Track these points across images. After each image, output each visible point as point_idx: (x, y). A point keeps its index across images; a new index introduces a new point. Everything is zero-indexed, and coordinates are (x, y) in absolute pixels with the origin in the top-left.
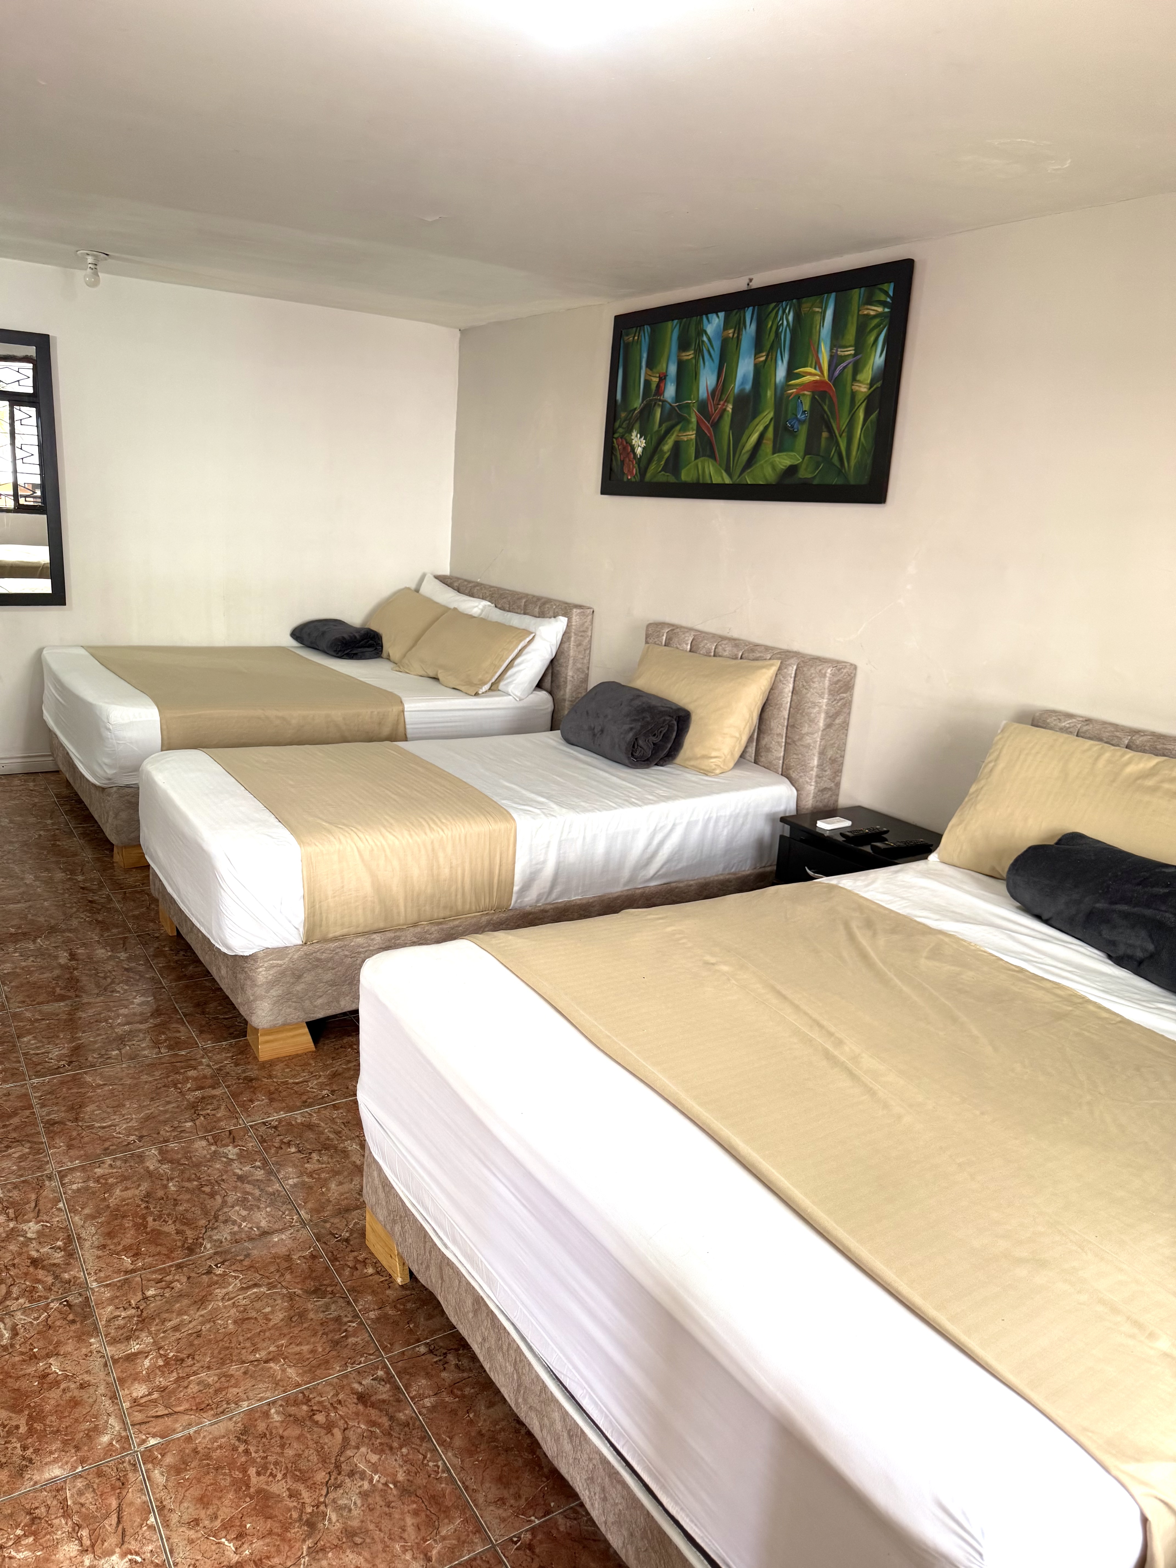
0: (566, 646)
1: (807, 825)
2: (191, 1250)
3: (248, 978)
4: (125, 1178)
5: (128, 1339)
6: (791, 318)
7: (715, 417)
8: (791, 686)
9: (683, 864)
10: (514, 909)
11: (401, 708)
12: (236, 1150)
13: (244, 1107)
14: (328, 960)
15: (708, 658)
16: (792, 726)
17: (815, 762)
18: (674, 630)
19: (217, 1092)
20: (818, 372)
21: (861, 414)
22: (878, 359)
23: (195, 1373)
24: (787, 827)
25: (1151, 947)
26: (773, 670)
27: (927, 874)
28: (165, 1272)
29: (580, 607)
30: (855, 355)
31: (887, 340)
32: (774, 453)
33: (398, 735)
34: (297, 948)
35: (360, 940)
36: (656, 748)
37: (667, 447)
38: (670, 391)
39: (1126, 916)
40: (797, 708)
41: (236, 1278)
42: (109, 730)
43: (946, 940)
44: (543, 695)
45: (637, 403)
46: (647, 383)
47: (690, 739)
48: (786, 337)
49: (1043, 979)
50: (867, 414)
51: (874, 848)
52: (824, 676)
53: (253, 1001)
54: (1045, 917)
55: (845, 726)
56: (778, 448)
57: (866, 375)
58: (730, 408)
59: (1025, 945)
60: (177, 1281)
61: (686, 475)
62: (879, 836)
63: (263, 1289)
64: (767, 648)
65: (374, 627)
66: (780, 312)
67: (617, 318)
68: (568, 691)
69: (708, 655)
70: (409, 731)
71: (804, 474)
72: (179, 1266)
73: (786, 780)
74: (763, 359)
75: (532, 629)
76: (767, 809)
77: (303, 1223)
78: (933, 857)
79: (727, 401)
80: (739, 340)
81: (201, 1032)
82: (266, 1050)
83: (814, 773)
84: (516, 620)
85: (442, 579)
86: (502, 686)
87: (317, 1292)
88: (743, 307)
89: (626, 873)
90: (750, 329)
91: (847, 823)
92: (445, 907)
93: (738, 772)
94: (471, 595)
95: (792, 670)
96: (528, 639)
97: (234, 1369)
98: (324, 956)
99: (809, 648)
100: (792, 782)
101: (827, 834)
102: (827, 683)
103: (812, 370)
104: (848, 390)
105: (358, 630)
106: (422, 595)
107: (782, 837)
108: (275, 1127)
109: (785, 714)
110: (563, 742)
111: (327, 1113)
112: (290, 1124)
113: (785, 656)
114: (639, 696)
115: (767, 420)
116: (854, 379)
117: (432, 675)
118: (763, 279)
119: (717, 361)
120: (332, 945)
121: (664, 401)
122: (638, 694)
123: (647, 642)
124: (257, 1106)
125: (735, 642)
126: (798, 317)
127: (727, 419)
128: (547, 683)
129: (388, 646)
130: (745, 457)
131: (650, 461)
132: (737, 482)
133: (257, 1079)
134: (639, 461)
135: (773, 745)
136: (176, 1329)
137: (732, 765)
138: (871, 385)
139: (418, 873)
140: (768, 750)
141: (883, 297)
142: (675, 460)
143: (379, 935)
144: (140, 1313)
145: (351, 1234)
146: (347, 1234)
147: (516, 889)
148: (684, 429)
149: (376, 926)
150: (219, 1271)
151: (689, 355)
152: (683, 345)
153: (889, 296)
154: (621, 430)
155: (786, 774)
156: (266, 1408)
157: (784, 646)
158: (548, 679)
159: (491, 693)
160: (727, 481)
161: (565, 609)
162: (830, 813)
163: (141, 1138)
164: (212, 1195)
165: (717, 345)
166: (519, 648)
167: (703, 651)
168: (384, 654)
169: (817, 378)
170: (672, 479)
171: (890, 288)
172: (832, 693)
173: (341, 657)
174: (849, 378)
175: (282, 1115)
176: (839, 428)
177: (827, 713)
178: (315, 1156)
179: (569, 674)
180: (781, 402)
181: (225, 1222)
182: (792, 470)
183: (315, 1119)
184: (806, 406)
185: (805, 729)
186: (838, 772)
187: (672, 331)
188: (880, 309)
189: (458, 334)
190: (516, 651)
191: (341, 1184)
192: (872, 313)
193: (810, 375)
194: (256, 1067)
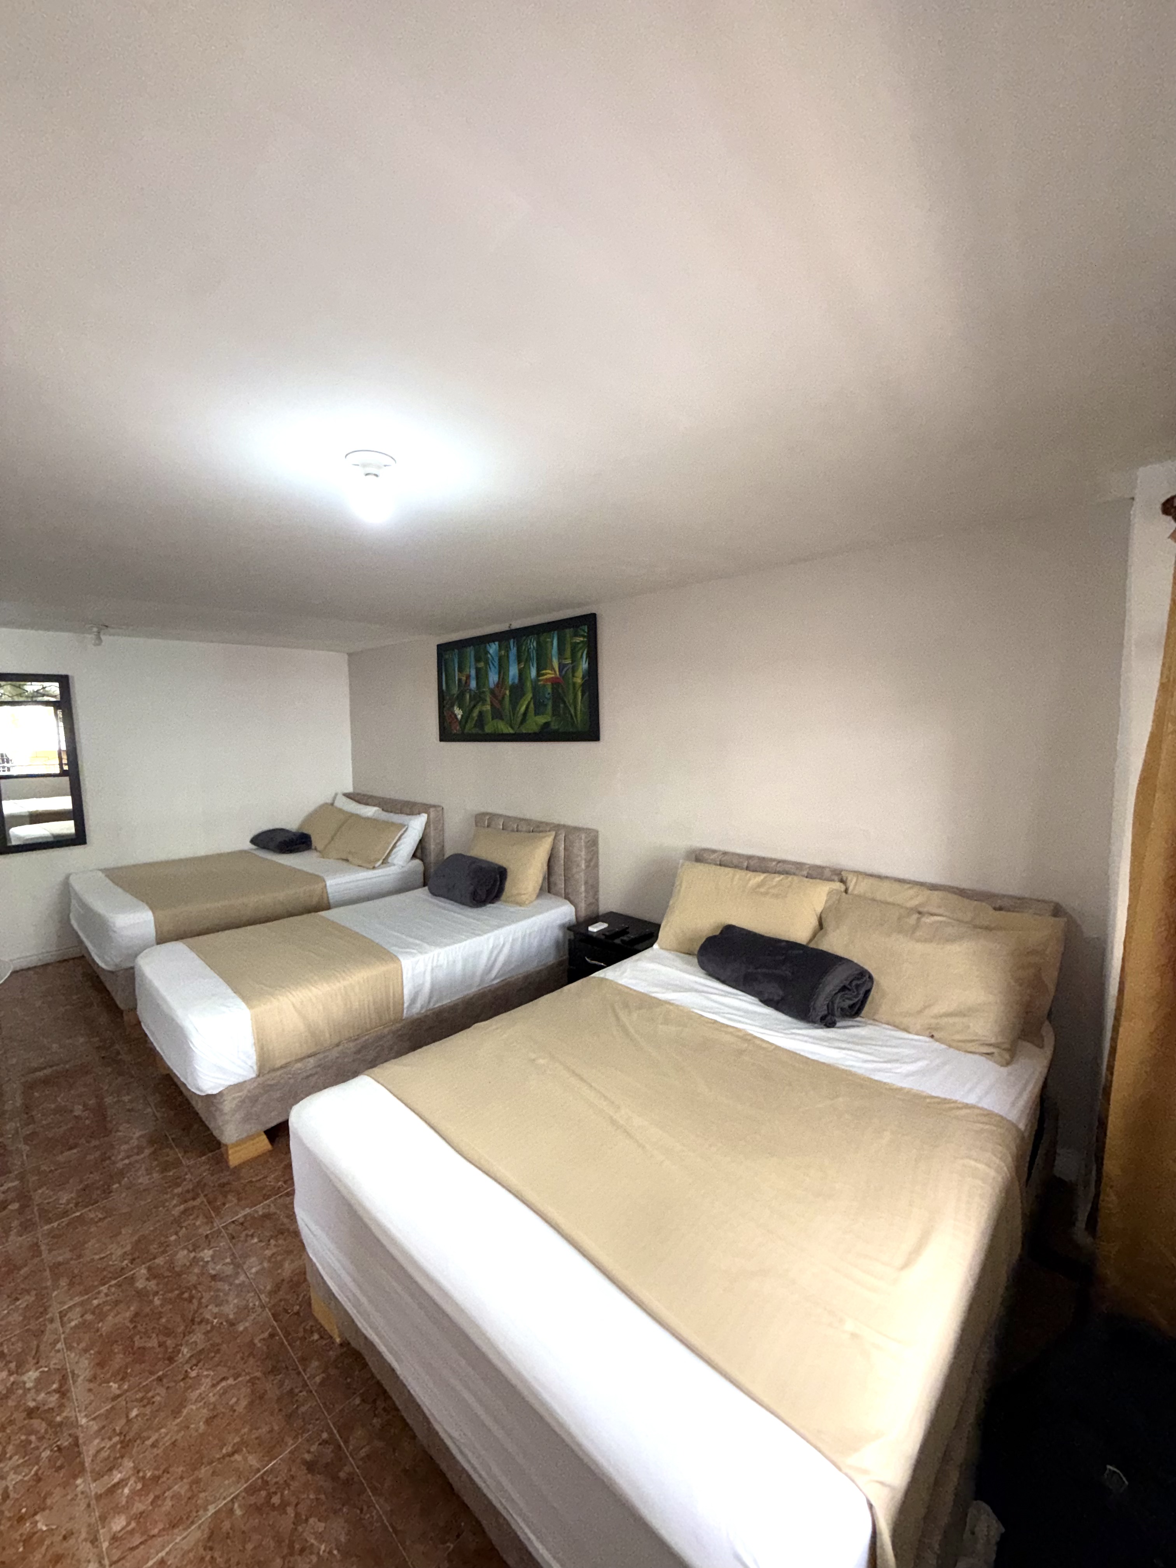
0: (428, 831)
1: (583, 931)
2: (171, 1360)
3: (217, 1109)
4: (117, 1303)
5: (111, 1470)
6: (535, 644)
7: (500, 698)
8: (563, 846)
9: (512, 966)
10: (407, 1019)
11: (324, 884)
12: (211, 1252)
13: (217, 1210)
14: (276, 1085)
15: (513, 833)
16: (567, 869)
17: (583, 888)
18: (493, 817)
19: (196, 1203)
20: (553, 672)
21: (580, 694)
22: (584, 665)
23: (169, 1489)
24: (572, 933)
25: (781, 993)
26: (552, 837)
27: (652, 960)
28: (147, 1389)
29: (434, 806)
30: (572, 663)
31: (588, 654)
32: (535, 715)
33: (323, 905)
34: (252, 1080)
35: (299, 1065)
36: (489, 892)
37: (475, 714)
38: (473, 684)
39: (765, 975)
40: (567, 858)
41: (207, 1376)
42: (115, 932)
43: (671, 1007)
44: (417, 862)
45: (455, 691)
46: (460, 680)
47: (508, 884)
48: (534, 654)
49: (728, 1026)
50: (583, 696)
51: (622, 941)
52: (581, 839)
53: (223, 1125)
54: (723, 979)
55: (597, 865)
56: (537, 713)
57: (580, 673)
58: (508, 692)
59: (715, 1002)
60: (158, 1394)
61: (488, 729)
62: (624, 932)
63: (231, 1381)
64: (547, 824)
65: (305, 832)
66: (529, 642)
67: (438, 646)
68: (432, 858)
69: (513, 831)
70: (331, 901)
71: (554, 726)
72: (160, 1379)
73: (568, 902)
74: (522, 666)
75: (406, 823)
76: (559, 922)
77: (263, 1307)
78: (656, 946)
79: (505, 689)
80: (508, 657)
81: (185, 1152)
82: (235, 1158)
83: (583, 895)
84: (396, 818)
85: (347, 796)
86: (390, 860)
87: (274, 1371)
88: (508, 640)
89: (477, 979)
90: (514, 651)
91: (605, 925)
92: (358, 1028)
93: (539, 901)
94: (367, 804)
95: (562, 837)
96: (404, 829)
97: (204, 1472)
98: (272, 1082)
99: (569, 821)
100: (572, 902)
101: (595, 935)
102: (583, 844)
103: (550, 672)
104: (571, 681)
105: (294, 834)
106: (336, 808)
107: (570, 940)
108: (242, 1224)
109: (562, 862)
110: (430, 894)
111: (280, 1201)
112: (253, 1218)
113: (557, 828)
114: (474, 862)
115: (529, 699)
116: (573, 676)
117: (344, 857)
118: (517, 624)
119: (497, 667)
120: (279, 1073)
121: (470, 690)
122: (474, 860)
123: (476, 825)
124: (228, 1207)
125: (528, 821)
126: (538, 643)
127: (507, 699)
128: (419, 854)
129: (316, 841)
130: (519, 720)
131: (466, 722)
132: (518, 732)
133: (228, 1183)
134: (460, 722)
135: (558, 882)
136: (154, 1446)
137: (534, 896)
138: (583, 677)
139: (337, 1010)
140: (555, 884)
141: (582, 633)
142: (481, 721)
143: (313, 1058)
144: (123, 1438)
145: (301, 1307)
146: (298, 1307)
147: (406, 1005)
148: (484, 704)
149: (310, 1052)
150: (193, 1374)
151: (481, 665)
152: (478, 659)
153: (585, 632)
154: (448, 706)
155: (567, 898)
156: (230, 1505)
157: (556, 822)
158: (419, 851)
159: (384, 865)
160: (511, 731)
161: (425, 808)
162: (594, 920)
163: (132, 1261)
164: (190, 1300)
165: (496, 659)
166: (399, 835)
167: (510, 829)
168: (313, 847)
169: (553, 676)
170: (480, 732)
171: (586, 628)
172: (587, 847)
173: (284, 853)
174: (571, 675)
175: (248, 1211)
176: (569, 702)
177: (585, 860)
178: (273, 1242)
179: (432, 847)
180: (535, 689)
181: (200, 1323)
182: (547, 724)
183: (273, 1209)
184: (550, 690)
185: (575, 870)
186: (596, 893)
187: (470, 652)
188: (582, 639)
189: (346, 657)
190: (397, 838)
191: (292, 1261)
192: (578, 641)
193: (549, 674)
194: (228, 1173)
